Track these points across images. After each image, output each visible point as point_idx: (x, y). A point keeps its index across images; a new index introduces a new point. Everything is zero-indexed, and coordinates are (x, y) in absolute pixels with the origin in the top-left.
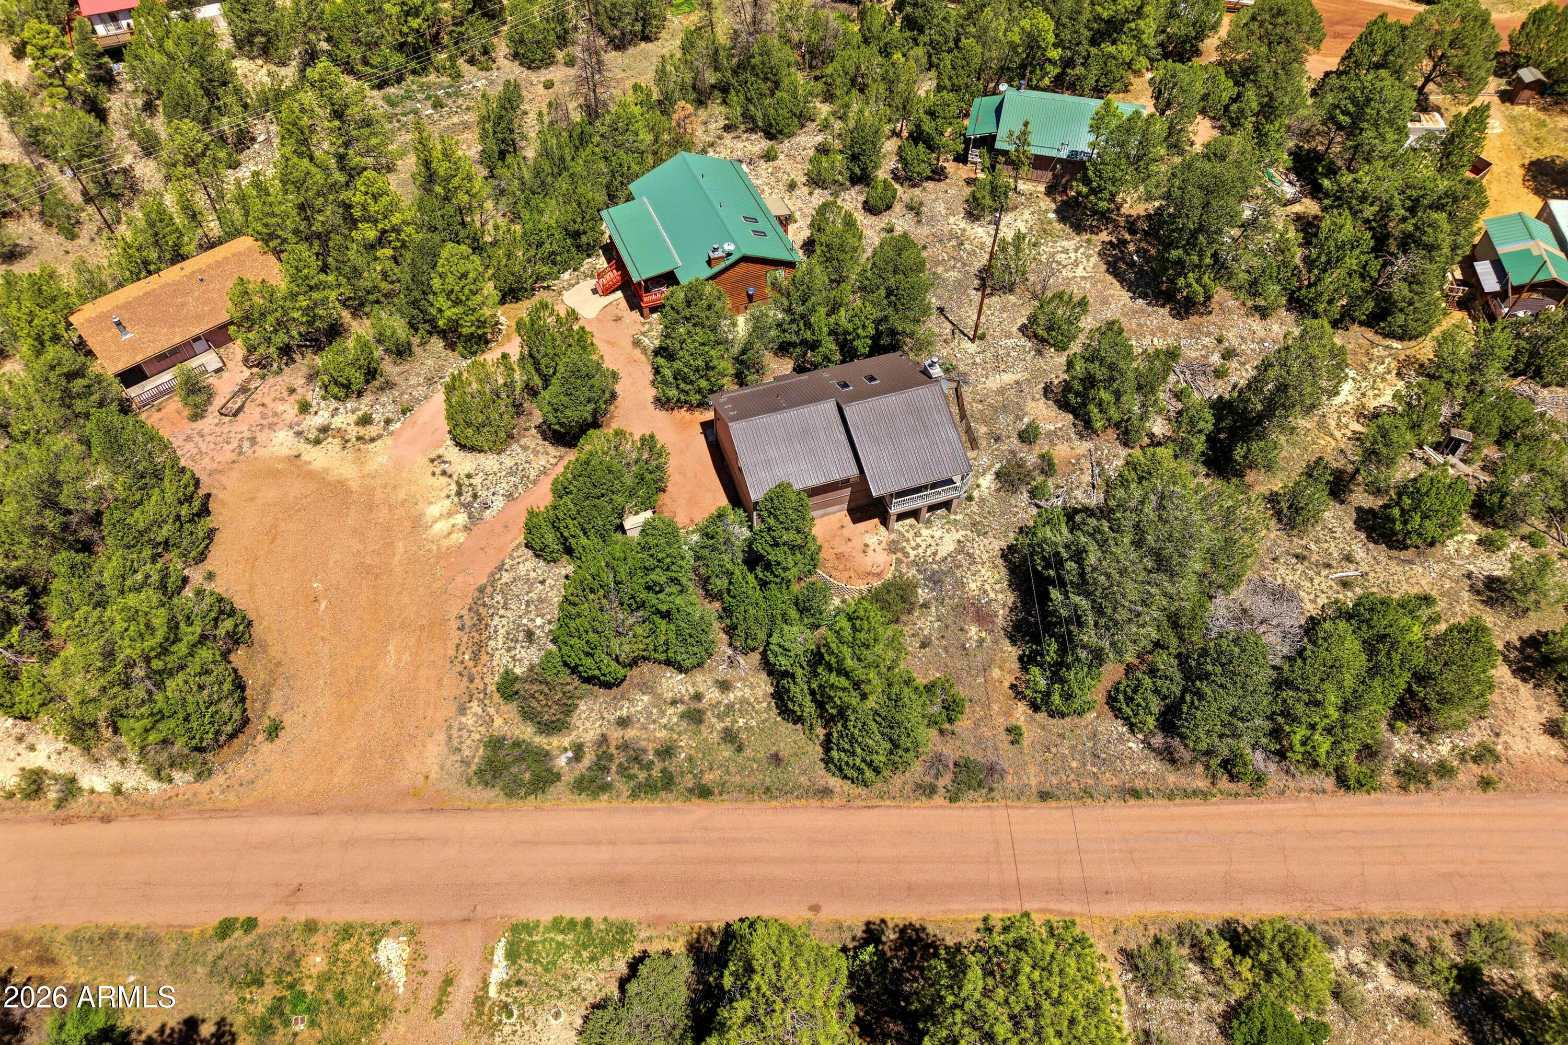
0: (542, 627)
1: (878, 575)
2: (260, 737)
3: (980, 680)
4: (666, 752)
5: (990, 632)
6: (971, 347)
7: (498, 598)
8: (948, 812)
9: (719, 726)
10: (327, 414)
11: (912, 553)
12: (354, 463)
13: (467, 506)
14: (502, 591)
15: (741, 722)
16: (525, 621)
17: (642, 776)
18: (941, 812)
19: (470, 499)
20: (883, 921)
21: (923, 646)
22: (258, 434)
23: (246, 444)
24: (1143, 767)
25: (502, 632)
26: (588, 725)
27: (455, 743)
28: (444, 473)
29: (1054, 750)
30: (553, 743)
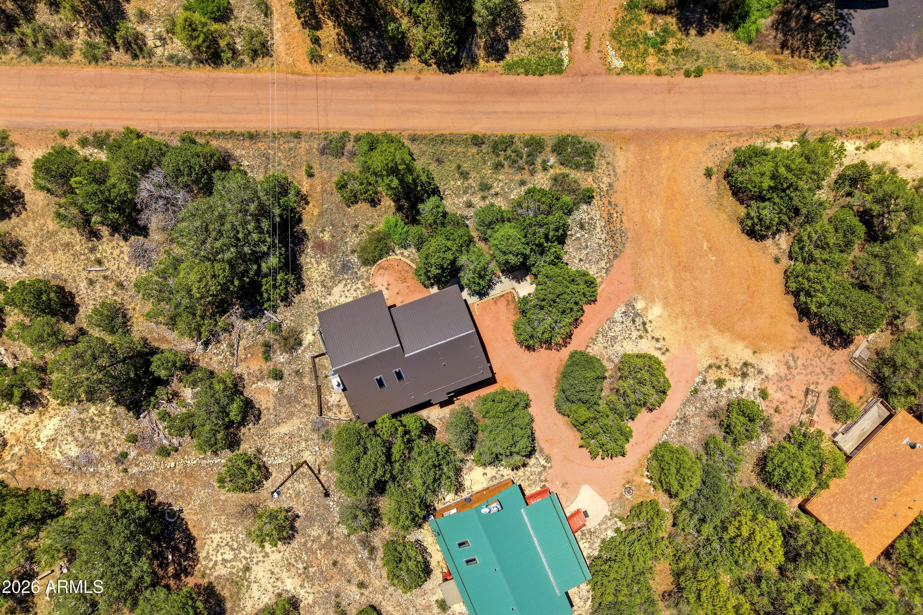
0: (576, 232)
1: (381, 268)
2: (715, 169)
3: (325, 206)
4: (498, 166)
5: (317, 237)
6: (307, 456)
7: (605, 251)
8: (349, 127)
9: (471, 181)
10: (747, 388)
11: (359, 285)
12: (717, 347)
13: (637, 315)
14: (604, 255)
15: (459, 183)
16: (586, 236)
17: (509, 152)
18: (353, 127)
19: (637, 319)
20: (385, 72)
21: (356, 226)
22: (787, 372)
23: (792, 363)
24: (243, 152)
25: (598, 230)
26: (542, 181)
27: (610, 168)
28: (658, 340)
29: (290, 163)
30: (559, 170)
